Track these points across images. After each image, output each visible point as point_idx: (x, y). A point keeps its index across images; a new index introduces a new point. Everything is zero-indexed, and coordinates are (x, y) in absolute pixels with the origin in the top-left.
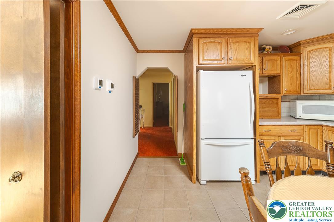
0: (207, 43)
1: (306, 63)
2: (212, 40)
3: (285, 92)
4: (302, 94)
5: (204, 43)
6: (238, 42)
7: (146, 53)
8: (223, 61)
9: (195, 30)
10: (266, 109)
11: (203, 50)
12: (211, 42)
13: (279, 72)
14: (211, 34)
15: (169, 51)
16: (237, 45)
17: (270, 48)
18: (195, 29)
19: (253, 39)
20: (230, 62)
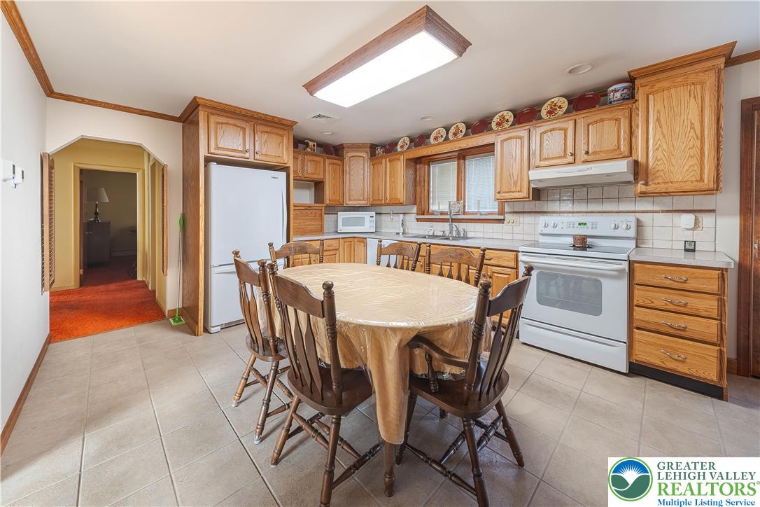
0: (223, 123)
1: (348, 171)
2: (231, 121)
3: (328, 202)
4: (345, 205)
5: (218, 123)
6: (267, 132)
7: (80, 102)
8: (247, 155)
9: (201, 100)
10: (308, 223)
11: (216, 132)
12: (229, 124)
13: (322, 177)
14: (229, 112)
15: (145, 113)
16: (266, 135)
17: (314, 145)
18: (203, 99)
19: (286, 133)
20: (257, 157)
